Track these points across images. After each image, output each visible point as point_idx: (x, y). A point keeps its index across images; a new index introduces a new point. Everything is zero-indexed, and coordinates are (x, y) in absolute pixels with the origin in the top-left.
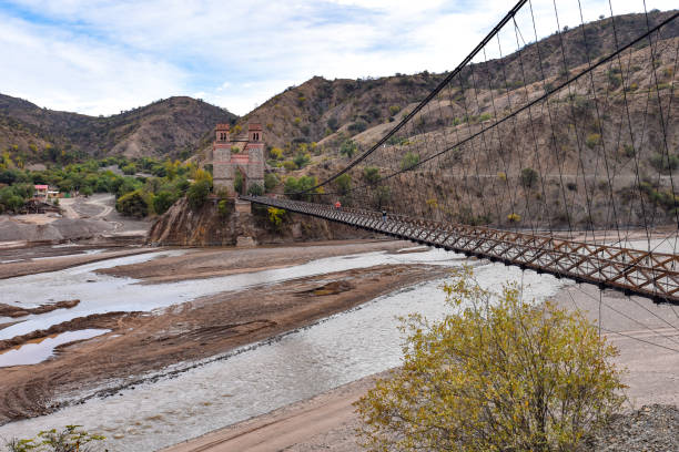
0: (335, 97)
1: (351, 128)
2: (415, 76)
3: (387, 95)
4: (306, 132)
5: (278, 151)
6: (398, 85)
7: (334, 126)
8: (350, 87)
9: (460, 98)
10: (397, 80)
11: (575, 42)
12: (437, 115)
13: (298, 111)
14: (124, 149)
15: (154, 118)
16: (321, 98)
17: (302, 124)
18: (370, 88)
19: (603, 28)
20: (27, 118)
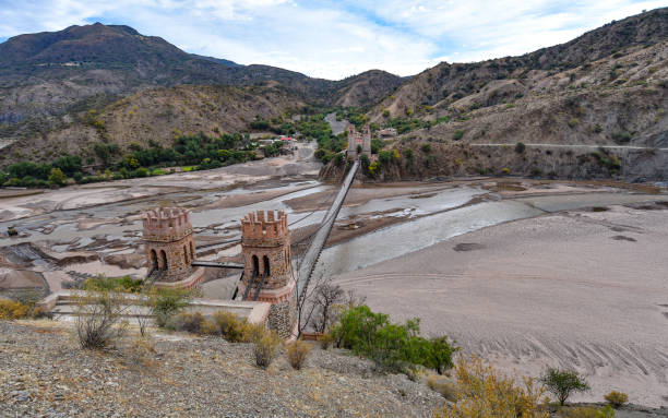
0: (451, 74)
1: (454, 97)
2: (501, 60)
3: (480, 74)
4: (430, 98)
5: (412, 111)
6: (488, 67)
7: (446, 94)
8: (461, 68)
9: (522, 77)
10: (489, 64)
11: (617, 32)
12: (505, 90)
13: (427, 85)
14: (343, 102)
15: (358, 84)
16: (443, 75)
17: (429, 93)
18: (472, 69)
19: (642, 20)
20: (299, 85)
